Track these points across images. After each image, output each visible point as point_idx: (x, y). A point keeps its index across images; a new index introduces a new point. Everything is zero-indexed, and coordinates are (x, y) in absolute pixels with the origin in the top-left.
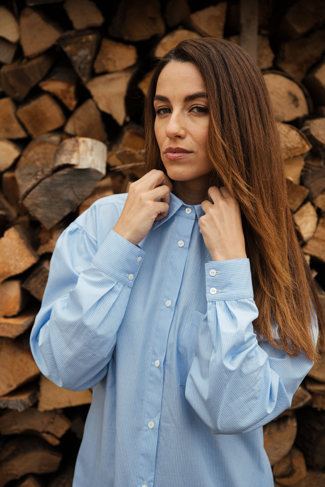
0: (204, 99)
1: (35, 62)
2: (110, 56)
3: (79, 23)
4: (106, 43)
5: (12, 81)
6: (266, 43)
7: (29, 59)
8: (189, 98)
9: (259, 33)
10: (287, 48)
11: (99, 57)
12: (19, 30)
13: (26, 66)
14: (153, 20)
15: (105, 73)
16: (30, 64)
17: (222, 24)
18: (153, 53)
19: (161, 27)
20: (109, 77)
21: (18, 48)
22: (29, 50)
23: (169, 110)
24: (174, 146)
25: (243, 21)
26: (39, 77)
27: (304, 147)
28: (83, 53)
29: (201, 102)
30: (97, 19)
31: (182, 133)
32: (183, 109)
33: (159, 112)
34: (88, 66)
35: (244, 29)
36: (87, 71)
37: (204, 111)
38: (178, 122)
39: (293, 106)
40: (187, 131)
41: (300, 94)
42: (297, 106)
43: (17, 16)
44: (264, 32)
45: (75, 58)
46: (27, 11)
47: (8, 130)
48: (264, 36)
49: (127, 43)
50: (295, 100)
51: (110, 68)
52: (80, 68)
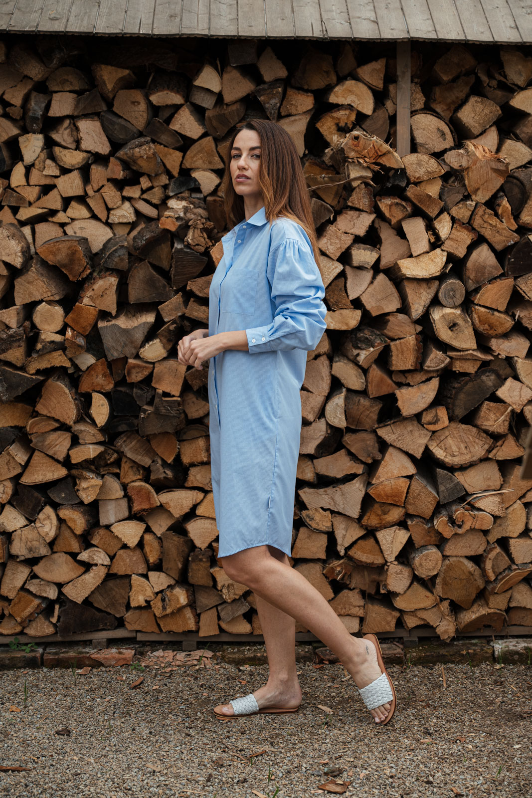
0: (259, 150)
1: (234, 107)
2: (293, 102)
3: (268, 77)
4: (290, 92)
5: (215, 123)
6: (419, 89)
7: (227, 105)
8: (252, 149)
9: (412, 81)
10: (437, 91)
11: (284, 103)
12: (222, 83)
13: (227, 111)
14: (327, 73)
15: (289, 115)
16: (230, 109)
17: (382, 76)
18: (328, 99)
19: (334, 79)
20: (292, 118)
21: (219, 97)
22: (228, 98)
23: (240, 156)
24: (241, 173)
25: (399, 73)
26: (237, 119)
27: (440, 171)
28: (273, 101)
29: (257, 152)
30: (283, 73)
31: (246, 167)
32: (248, 155)
33: (234, 157)
34: (276, 112)
35: (400, 79)
36: (276, 115)
37: (258, 157)
38: (245, 161)
39: (441, 139)
40: (249, 167)
41: (446, 130)
42: (445, 139)
43: (221, 73)
44: (416, 80)
45: (267, 105)
46: (229, 69)
47: (210, 163)
48: (416, 83)
49: (307, 91)
50: (443, 134)
51: (293, 111)
52: (271, 113)
